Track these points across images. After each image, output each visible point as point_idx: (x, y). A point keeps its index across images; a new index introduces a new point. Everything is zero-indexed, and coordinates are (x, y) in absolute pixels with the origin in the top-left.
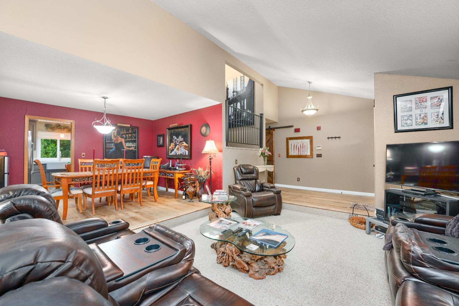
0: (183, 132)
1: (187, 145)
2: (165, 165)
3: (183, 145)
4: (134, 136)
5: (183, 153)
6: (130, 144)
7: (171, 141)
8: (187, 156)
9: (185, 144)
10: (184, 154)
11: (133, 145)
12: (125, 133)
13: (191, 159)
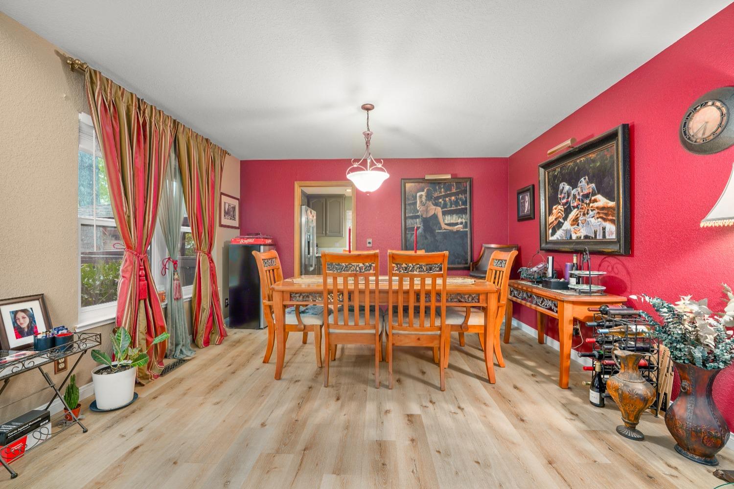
0: (594, 161)
1: (612, 204)
2: (535, 269)
3: (596, 205)
4: (461, 199)
5: (595, 233)
6: (454, 219)
7: (553, 201)
8: (610, 243)
9: (602, 201)
10: (600, 237)
11: (460, 221)
12: (443, 194)
13: (632, 255)
